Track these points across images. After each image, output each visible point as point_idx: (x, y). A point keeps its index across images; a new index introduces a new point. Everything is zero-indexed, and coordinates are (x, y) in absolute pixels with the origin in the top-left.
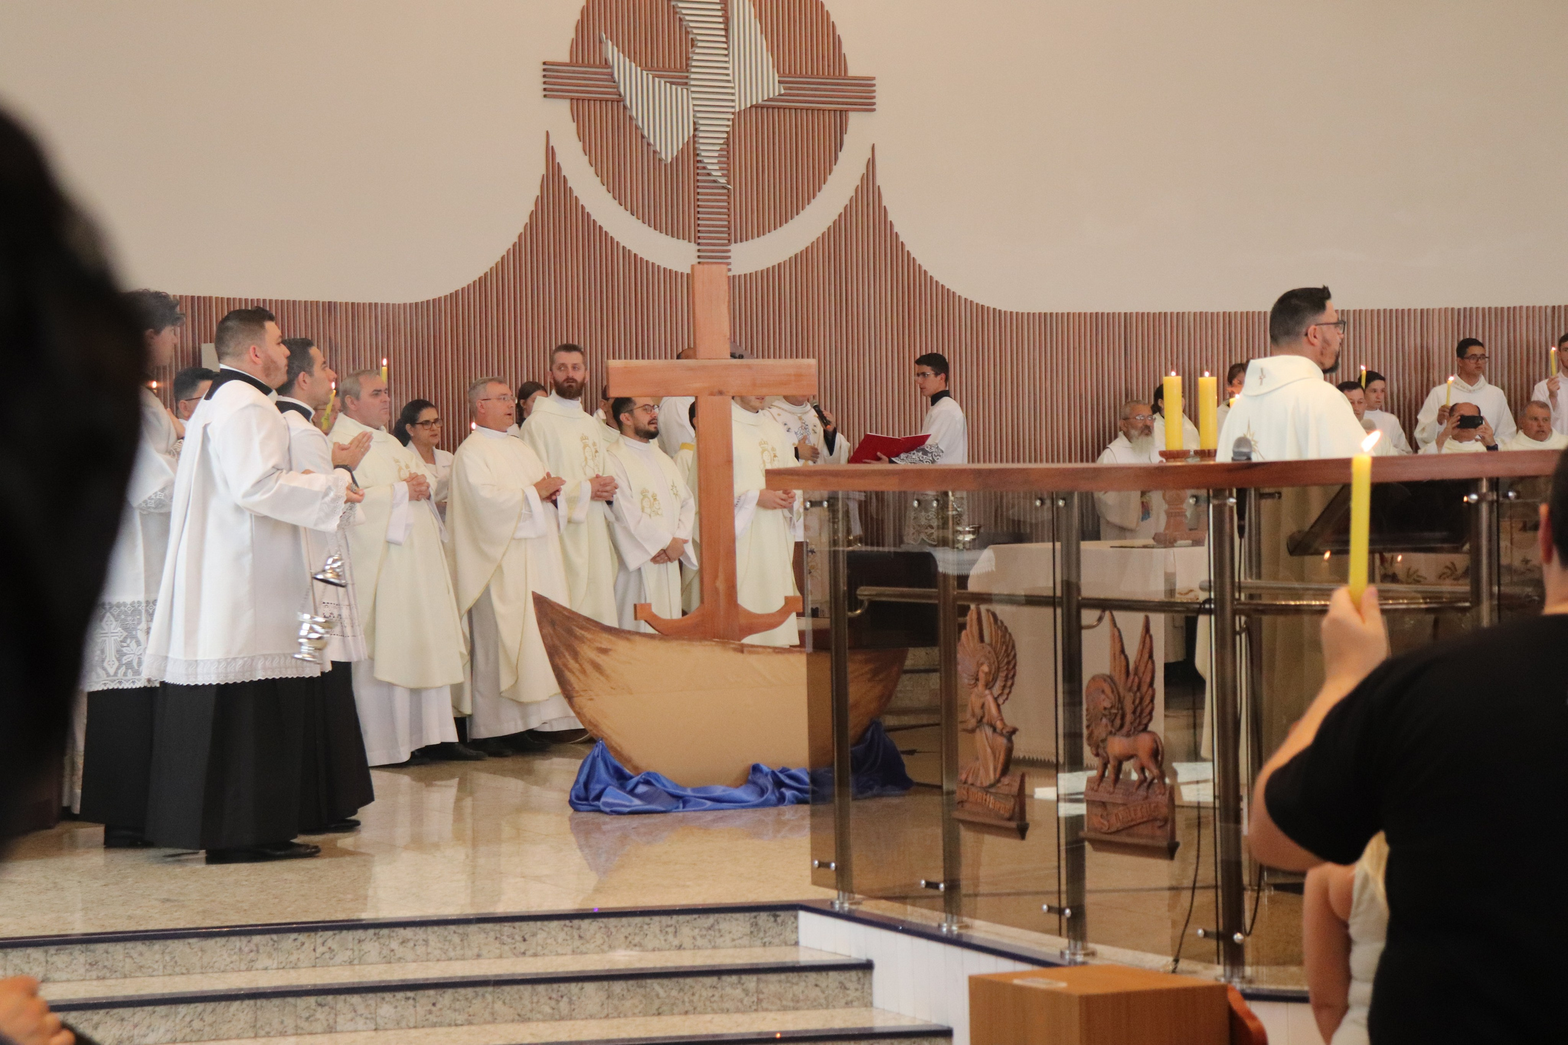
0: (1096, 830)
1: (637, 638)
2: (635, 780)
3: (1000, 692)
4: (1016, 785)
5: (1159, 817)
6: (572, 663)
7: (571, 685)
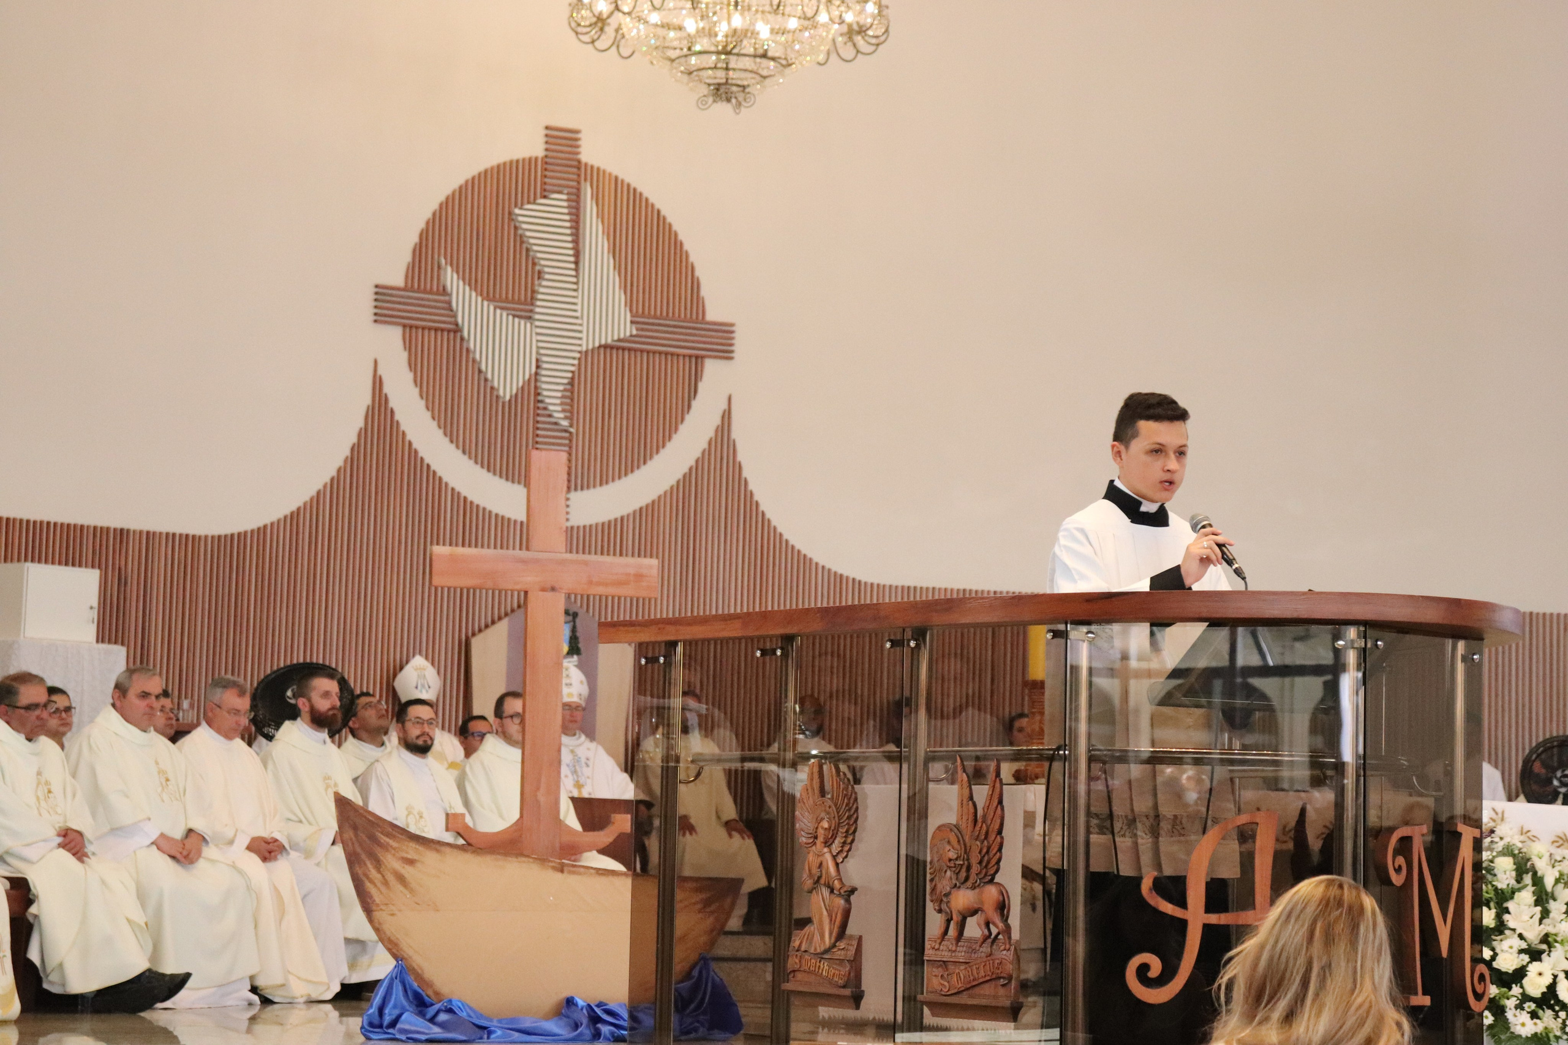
0: (934, 992)
1: (447, 850)
2: (436, 1007)
4: (853, 950)
5: (1003, 975)
6: (373, 873)
7: (371, 897)
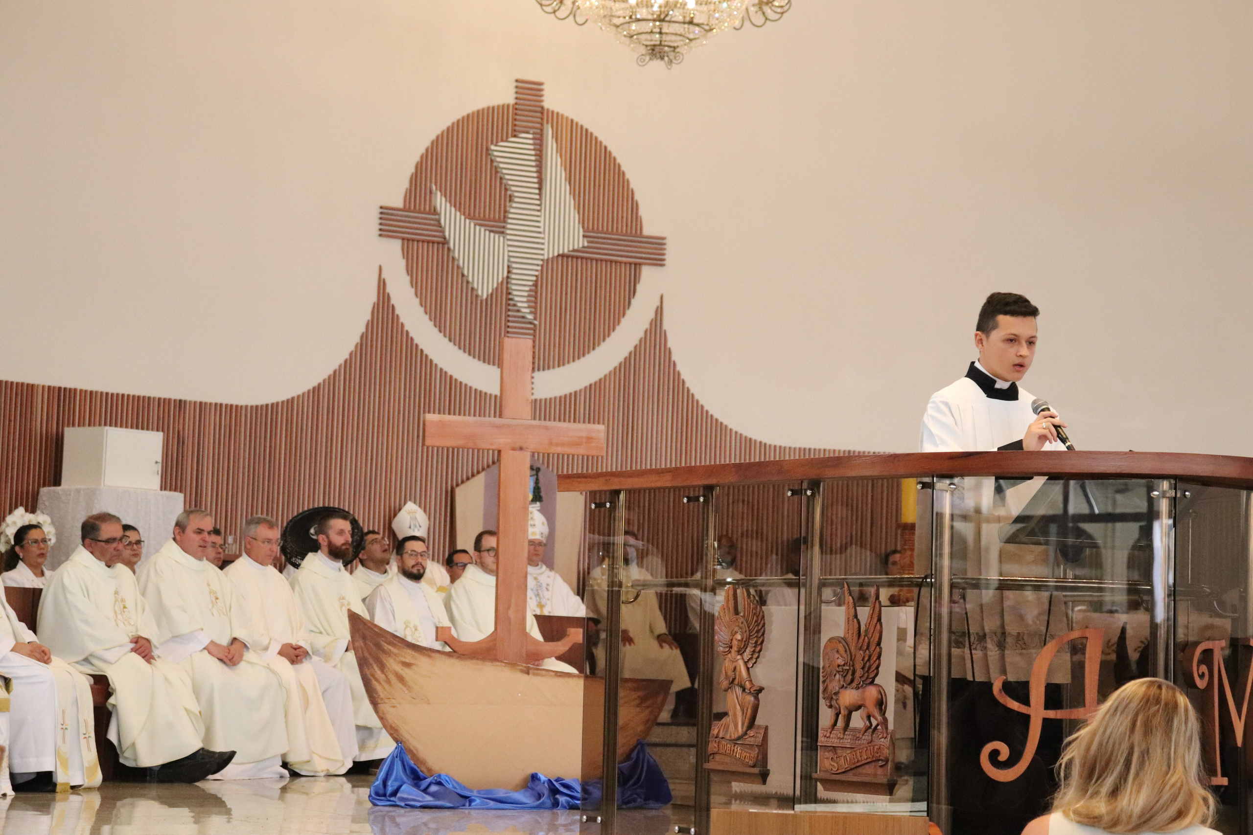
0: (826, 771)
2: (429, 780)
3: (750, 656)
4: (761, 737)
5: (881, 758)
6: (379, 674)
7: (377, 693)
